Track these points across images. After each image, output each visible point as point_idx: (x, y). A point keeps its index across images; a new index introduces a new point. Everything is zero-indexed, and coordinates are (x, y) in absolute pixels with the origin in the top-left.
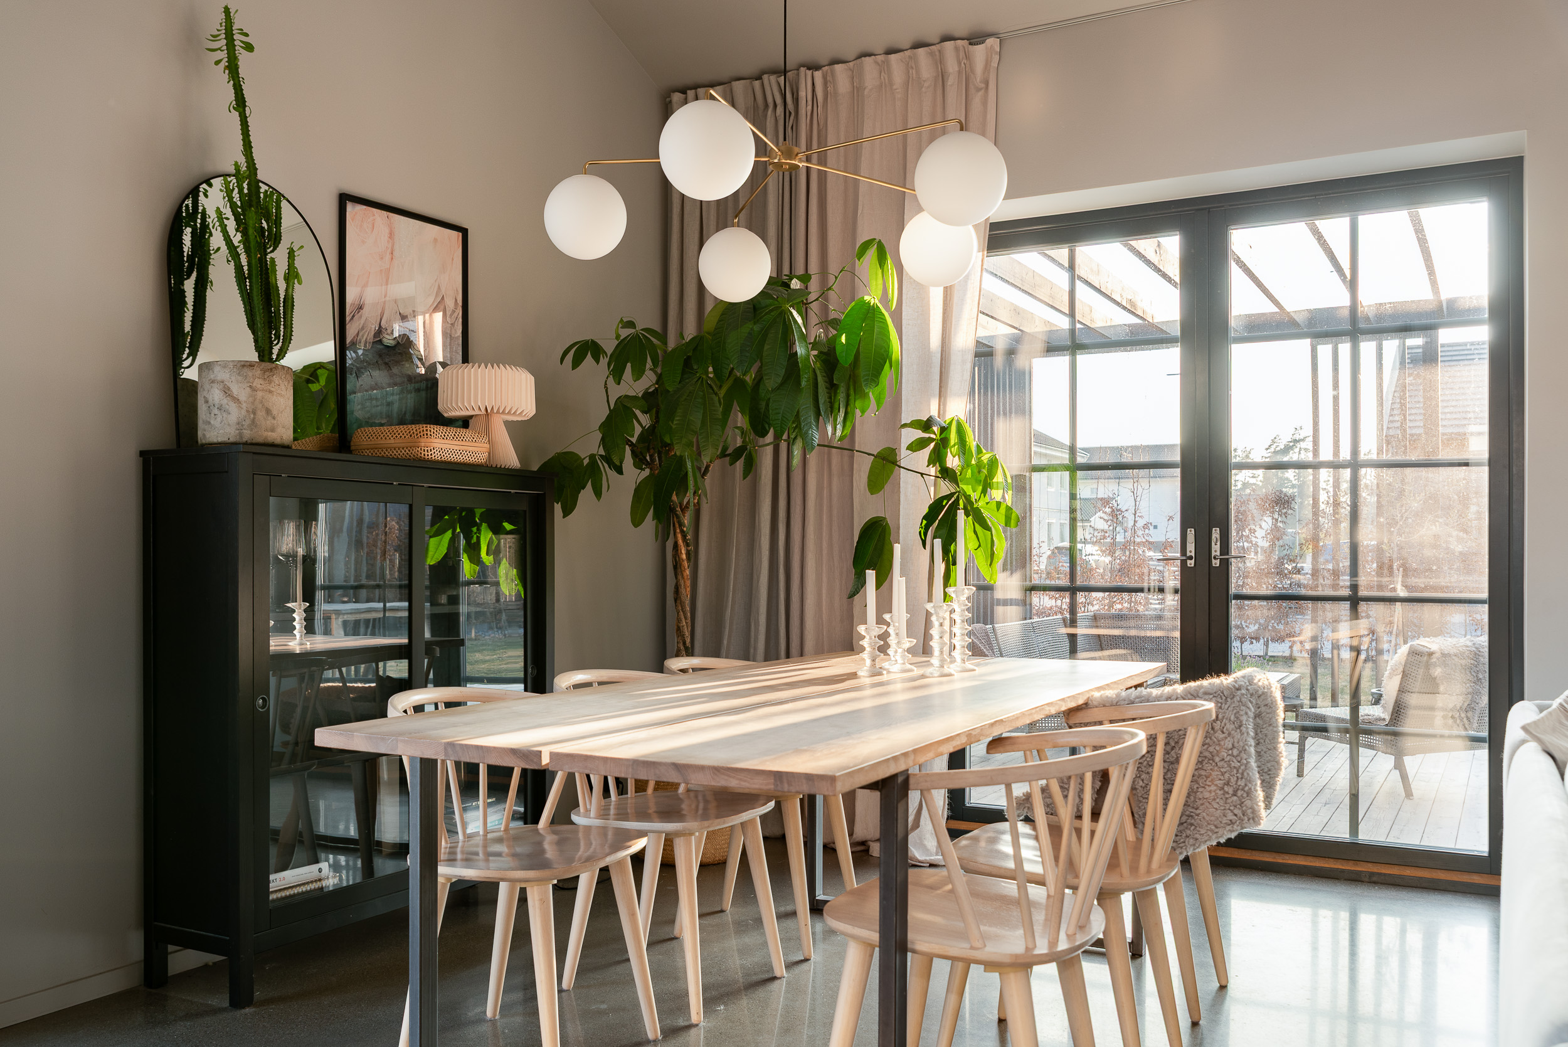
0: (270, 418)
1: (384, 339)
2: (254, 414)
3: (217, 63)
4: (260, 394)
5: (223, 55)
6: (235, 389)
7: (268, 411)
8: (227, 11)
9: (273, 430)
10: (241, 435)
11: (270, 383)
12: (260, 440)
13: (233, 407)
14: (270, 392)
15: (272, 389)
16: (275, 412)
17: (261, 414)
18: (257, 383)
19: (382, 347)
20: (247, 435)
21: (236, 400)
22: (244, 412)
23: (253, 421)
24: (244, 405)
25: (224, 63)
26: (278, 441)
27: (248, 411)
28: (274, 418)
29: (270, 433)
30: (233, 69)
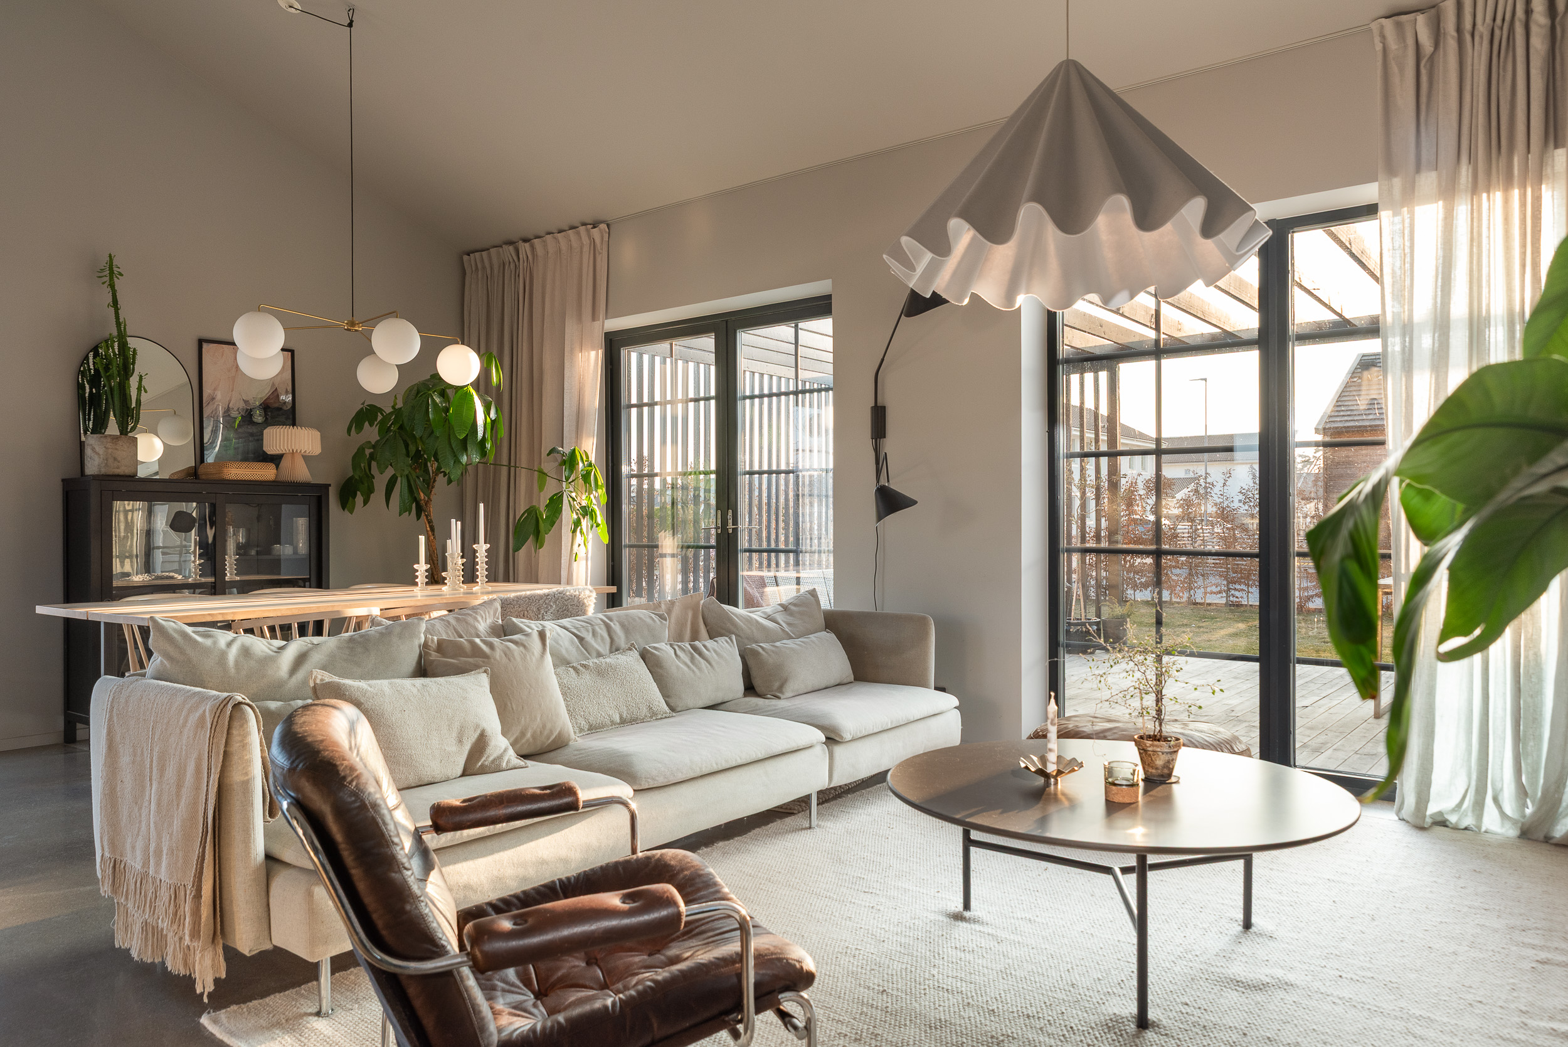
0: (116, 462)
2: (107, 461)
3: (104, 283)
4: (110, 450)
5: (107, 279)
6: (97, 449)
7: (115, 459)
8: (110, 256)
9: (118, 468)
10: (100, 471)
12: (111, 473)
13: (96, 457)
14: (116, 449)
17: (111, 461)
18: (109, 445)
20: (103, 471)
21: (98, 454)
22: (101, 460)
23: (106, 464)
24: (101, 456)
25: (108, 283)
26: (122, 473)
27: (103, 459)
30: (112, 286)
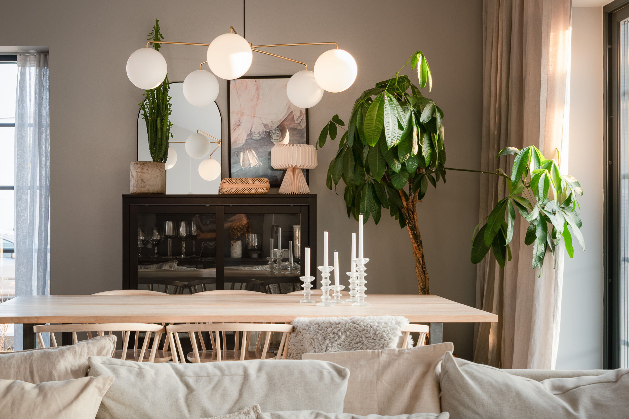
0: (143, 183)
1: (253, 137)
2: (137, 182)
9: (144, 187)
11: (143, 169)
15: (144, 171)
16: (145, 180)
18: (139, 170)
19: (252, 141)
24: (135, 179)
27: (136, 181)
28: (145, 183)
29: (143, 189)
